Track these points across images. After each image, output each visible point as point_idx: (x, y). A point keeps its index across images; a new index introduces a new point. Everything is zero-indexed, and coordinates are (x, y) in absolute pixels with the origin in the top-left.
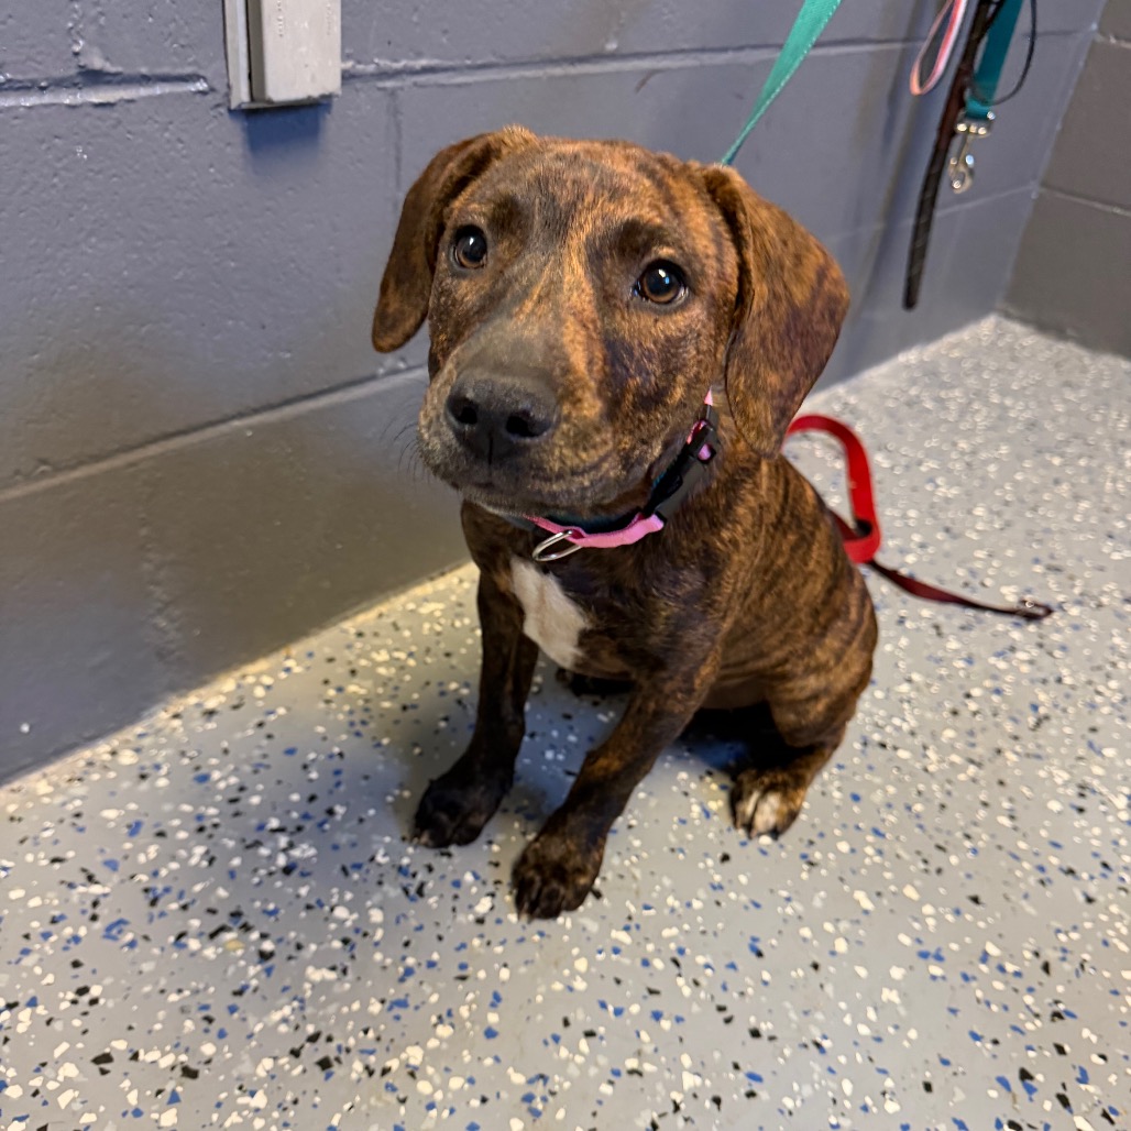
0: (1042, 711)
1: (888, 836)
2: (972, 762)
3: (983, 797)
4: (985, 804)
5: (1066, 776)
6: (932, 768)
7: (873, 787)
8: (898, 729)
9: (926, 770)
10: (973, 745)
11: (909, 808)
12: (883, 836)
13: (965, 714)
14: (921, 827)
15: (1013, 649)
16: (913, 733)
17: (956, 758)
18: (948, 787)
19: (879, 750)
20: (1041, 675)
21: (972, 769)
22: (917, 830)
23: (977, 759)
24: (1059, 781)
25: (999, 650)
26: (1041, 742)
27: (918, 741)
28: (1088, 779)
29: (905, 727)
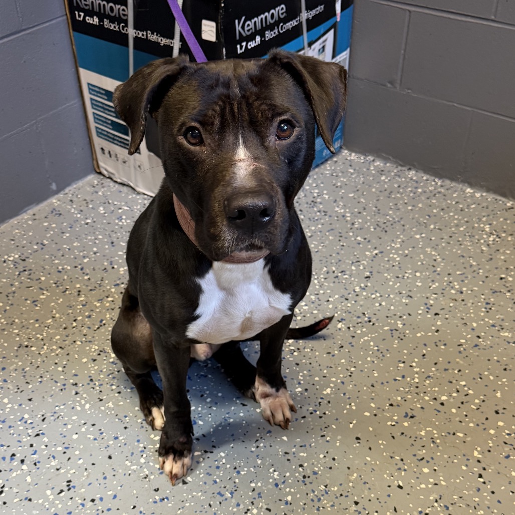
0: (104, 322)
1: (9, 381)
2: (61, 348)
3: (57, 361)
4: (56, 364)
5: (97, 348)
6: (42, 353)
7: (13, 363)
8: (37, 338)
9: (39, 354)
10: (65, 341)
11: (23, 370)
12: (7, 381)
13: (70, 327)
14: (24, 376)
15: (107, 297)
16: (42, 340)
17: (55, 347)
18: (45, 359)
19: (25, 348)
20: (113, 307)
21: (59, 350)
22: (22, 378)
23: (63, 347)
24: (93, 350)
25: (101, 298)
26: (95, 335)
27: (42, 343)
28: (105, 348)
29: (41, 337)
